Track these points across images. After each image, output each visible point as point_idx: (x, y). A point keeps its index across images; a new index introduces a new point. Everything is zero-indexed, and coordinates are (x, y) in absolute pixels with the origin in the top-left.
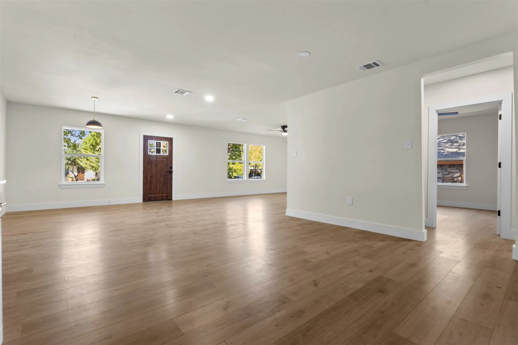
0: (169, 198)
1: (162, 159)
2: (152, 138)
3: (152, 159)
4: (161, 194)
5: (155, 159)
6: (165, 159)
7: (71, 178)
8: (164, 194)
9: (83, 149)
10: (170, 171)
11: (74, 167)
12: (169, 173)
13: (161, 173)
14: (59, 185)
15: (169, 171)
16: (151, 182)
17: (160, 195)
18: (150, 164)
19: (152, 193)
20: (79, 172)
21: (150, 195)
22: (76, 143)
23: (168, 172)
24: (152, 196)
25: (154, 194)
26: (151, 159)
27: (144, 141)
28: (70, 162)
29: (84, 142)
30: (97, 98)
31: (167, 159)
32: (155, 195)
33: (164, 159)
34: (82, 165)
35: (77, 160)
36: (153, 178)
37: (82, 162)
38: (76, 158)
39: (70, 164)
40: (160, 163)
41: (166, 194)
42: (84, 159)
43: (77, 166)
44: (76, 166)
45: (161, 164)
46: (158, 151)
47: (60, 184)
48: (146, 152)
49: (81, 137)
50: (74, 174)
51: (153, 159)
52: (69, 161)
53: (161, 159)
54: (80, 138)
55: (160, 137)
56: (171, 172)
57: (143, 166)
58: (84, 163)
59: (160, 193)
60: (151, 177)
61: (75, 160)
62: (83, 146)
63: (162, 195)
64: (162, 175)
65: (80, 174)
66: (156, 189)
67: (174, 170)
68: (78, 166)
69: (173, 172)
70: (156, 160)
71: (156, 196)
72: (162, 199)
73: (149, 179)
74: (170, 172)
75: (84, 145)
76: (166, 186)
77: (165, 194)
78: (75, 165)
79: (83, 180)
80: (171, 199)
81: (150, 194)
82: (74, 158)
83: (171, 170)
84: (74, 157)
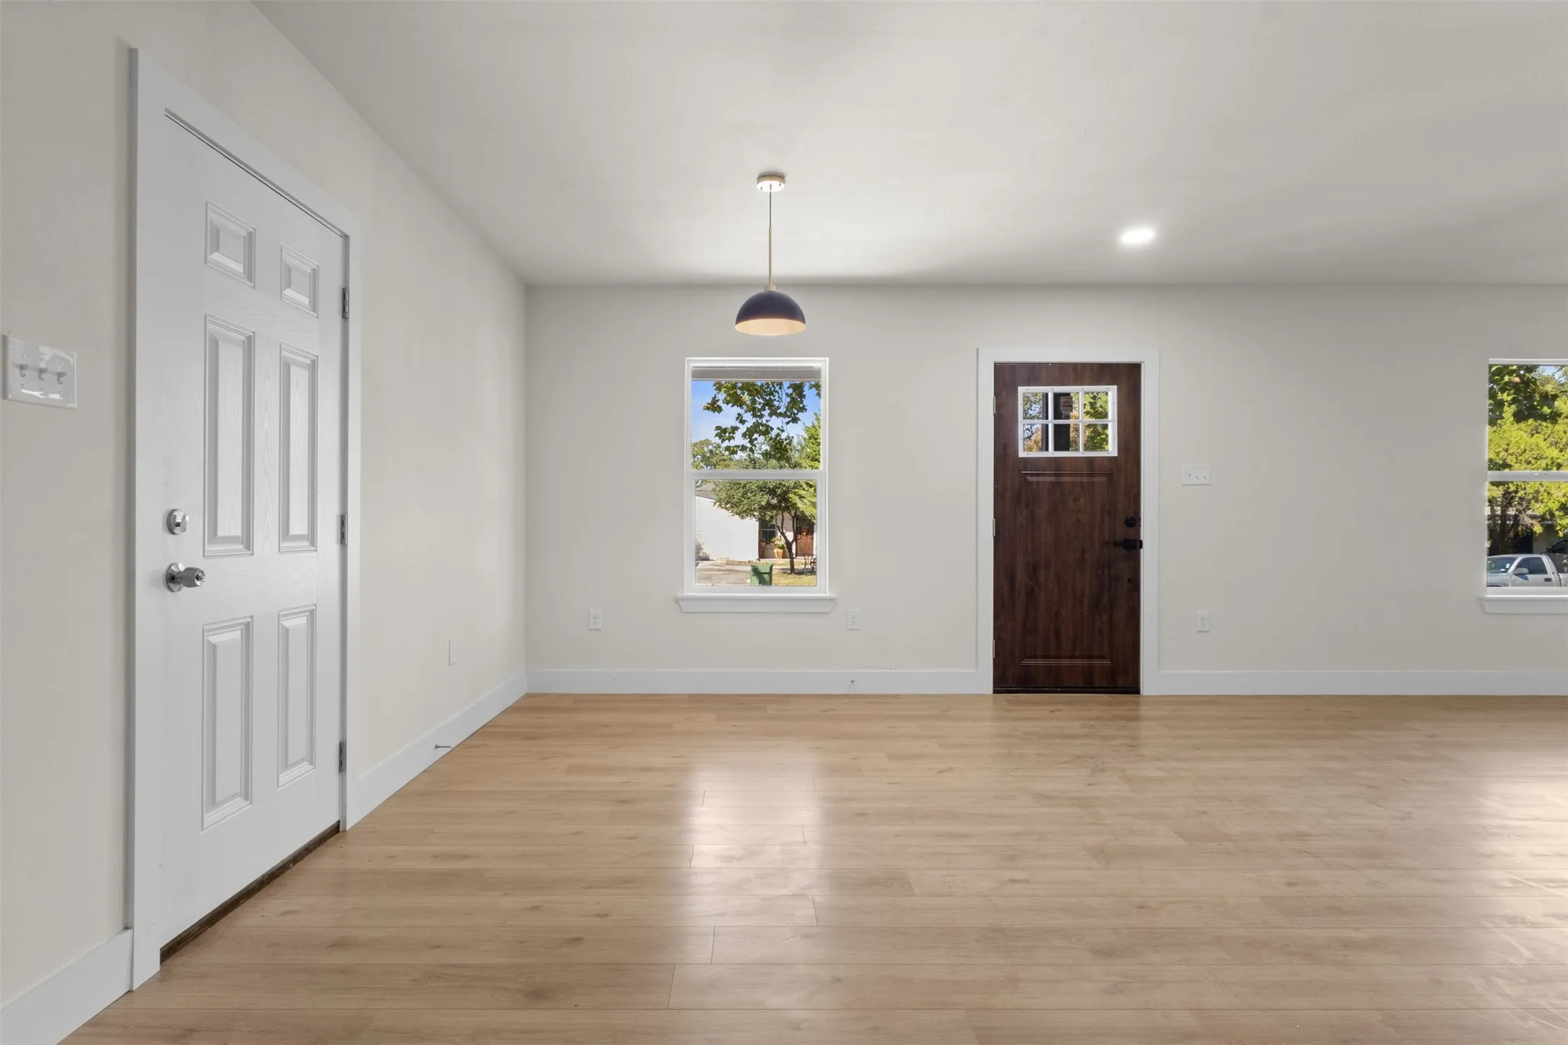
0: (1120, 682)
1: (1085, 479)
2: (1035, 373)
3: (1034, 479)
4: (1082, 657)
5: (1052, 479)
6: (1101, 475)
7: (781, 548)
8: (1098, 662)
9: (809, 458)
10: (1126, 540)
11: (786, 515)
12: (1121, 552)
13: (1083, 552)
14: (677, 601)
15: (1119, 538)
16: (1030, 595)
17: (1078, 662)
18: (1027, 507)
19: (1039, 653)
20: (797, 532)
21: (1025, 662)
22: (784, 436)
23: (1116, 544)
24: (1035, 667)
25: (1049, 657)
26: (1029, 478)
27: (997, 394)
28: (775, 501)
29: (810, 438)
30: (779, 177)
31: (1110, 476)
32: (1053, 662)
33: (1096, 479)
34: (804, 510)
35: (791, 495)
36: (1042, 576)
37: (805, 500)
38: (788, 487)
39: (774, 507)
40: (1076, 500)
41: (1107, 662)
42: (808, 491)
43: (793, 513)
44: (790, 513)
45: (1082, 500)
46: (1063, 438)
47: (679, 595)
48: (1005, 446)
49: (795, 414)
50: (785, 538)
51: (1041, 479)
52: (774, 498)
53: (1078, 479)
54: (791, 419)
55: (1075, 366)
56: (1134, 546)
57: (995, 517)
58: (807, 502)
59: (1078, 653)
60: (1033, 571)
61: (786, 493)
62: (808, 450)
63: (1086, 662)
64: (1083, 559)
65: (803, 539)
66: (1057, 634)
67: (1148, 531)
68: (795, 513)
69: (1141, 547)
70: (1058, 483)
71: (1058, 668)
72: (1089, 686)
73: (1020, 574)
74: (1125, 548)
75: (811, 445)
76: (1105, 618)
77: (1102, 657)
78: (787, 509)
79: (809, 555)
80: (1134, 689)
81: (1030, 657)
82: (784, 489)
83: (1131, 536)
84: (784, 486)
